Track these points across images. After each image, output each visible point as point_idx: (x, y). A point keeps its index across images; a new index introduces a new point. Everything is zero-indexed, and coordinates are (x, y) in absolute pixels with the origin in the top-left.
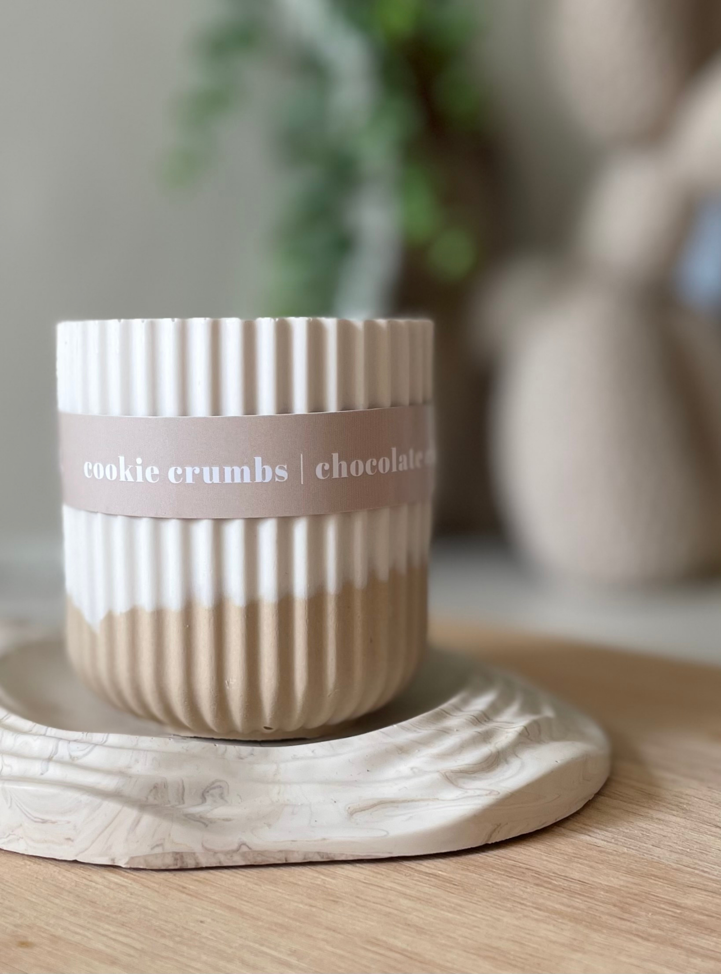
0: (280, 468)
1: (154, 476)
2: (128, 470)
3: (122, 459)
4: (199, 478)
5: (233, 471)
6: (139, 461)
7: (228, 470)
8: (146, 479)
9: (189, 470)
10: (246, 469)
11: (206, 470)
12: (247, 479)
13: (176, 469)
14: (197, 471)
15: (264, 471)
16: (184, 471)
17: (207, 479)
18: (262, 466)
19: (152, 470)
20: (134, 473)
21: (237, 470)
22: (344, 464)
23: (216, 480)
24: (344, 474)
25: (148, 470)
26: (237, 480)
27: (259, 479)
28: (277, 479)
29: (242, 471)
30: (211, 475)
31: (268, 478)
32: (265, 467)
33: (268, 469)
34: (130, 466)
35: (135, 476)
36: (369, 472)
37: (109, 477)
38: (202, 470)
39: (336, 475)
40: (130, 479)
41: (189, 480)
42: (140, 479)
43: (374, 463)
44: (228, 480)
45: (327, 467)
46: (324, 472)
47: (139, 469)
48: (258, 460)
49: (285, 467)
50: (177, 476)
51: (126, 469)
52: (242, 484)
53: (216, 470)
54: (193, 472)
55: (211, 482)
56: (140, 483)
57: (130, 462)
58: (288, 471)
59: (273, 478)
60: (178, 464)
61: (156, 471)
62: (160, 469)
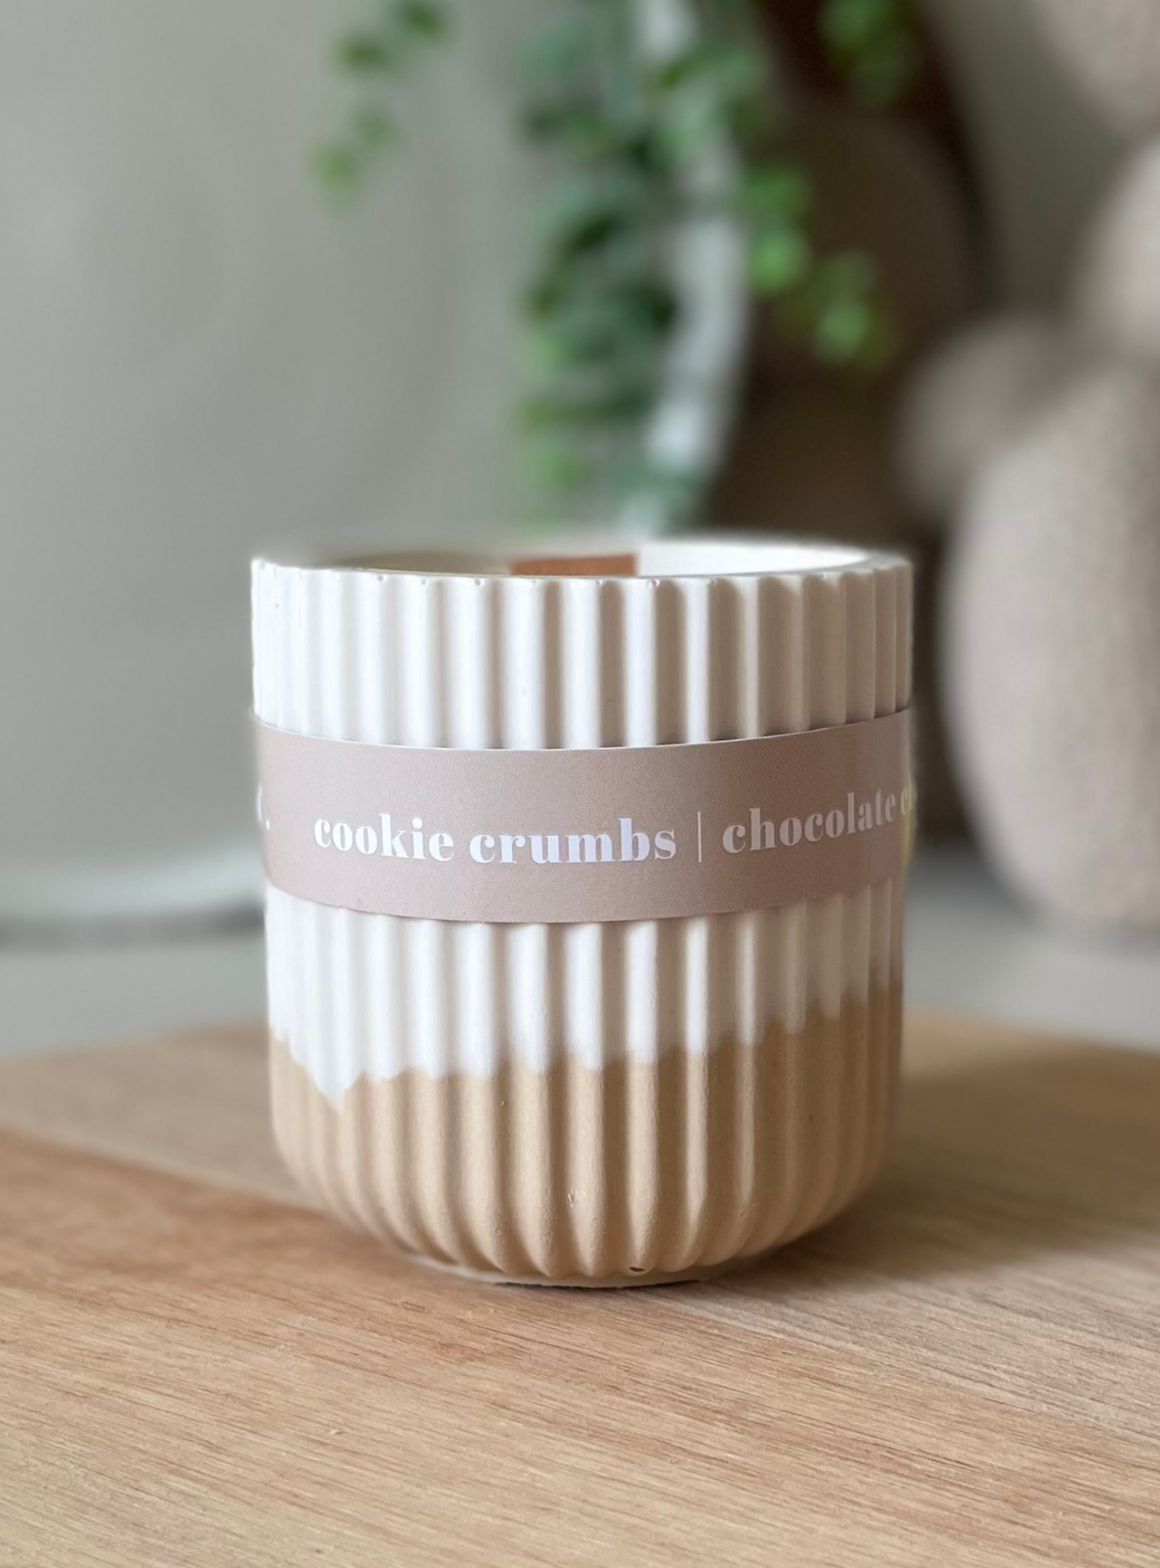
0: (663, 836)
1: (444, 851)
2: (397, 838)
3: (386, 819)
4: (523, 854)
5: (583, 841)
6: (417, 823)
7: (574, 841)
8: (429, 853)
9: (506, 841)
10: (606, 840)
11: (537, 841)
12: (607, 856)
13: (483, 840)
14: (521, 841)
15: (635, 842)
16: (498, 843)
17: (537, 857)
18: (633, 832)
19: (441, 839)
20: (408, 843)
21: (590, 840)
22: (770, 826)
23: (554, 856)
24: (770, 843)
25: (435, 840)
26: (591, 857)
27: (626, 855)
28: (657, 856)
29: (599, 843)
30: (545, 849)
31: (643, 854)
32: (635, 834)
33: (643, 838)
34: (402, 832)
35: (409, 848)
36: (811, 837)
37: (362, 849)
38: (529, 841)
39: (756, 845)
40: (402, 853)
41: (507, 857)
42: (419, 854)
43: (819, 822)
44: (574, 857)
45: (742, 831)
46: (737, 841)
47: (418, 838)
48: (626, 824)
49: (672, 834)
50: (485, 851)
51: (393, 837)
52: (600, 864)
53: (553, 841)
54: (514, 844)
55: (544, 862)
56: (419, 860)
57: (400, 824)
58: (676, 841)
59: (651, 853)
60: (487, 828)
61: (449, 842)
62: (455, 838)
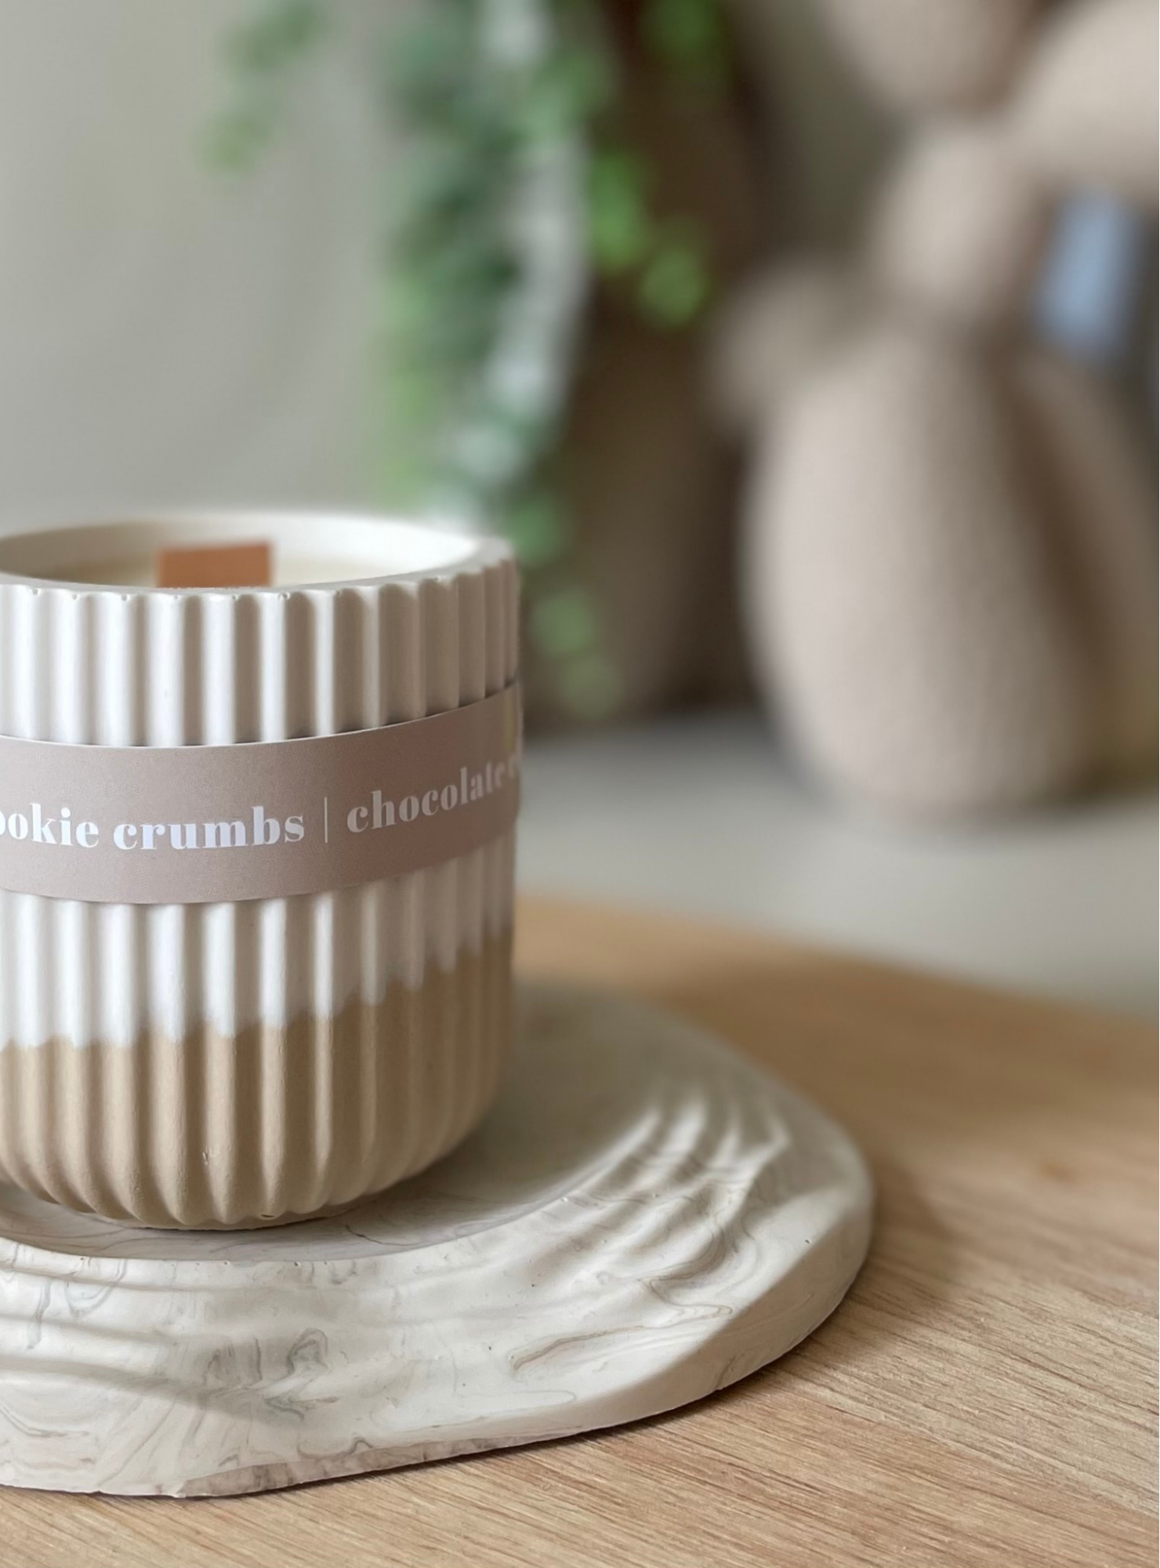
0: (292, 821)
1: (90, 838)
2: (46, 826)
3: (37, 808)
4: (163, 841)
5: (218, 829)
6: (66, 812)
7: (210, 829)
8: (76, 840)
9: (148, 830)
10: (240, 826)
11: (175, 829)
12: (241, 841)
13: (126, 829)
14: (161, 830)
15: (267, 827)
16: (140, 831)
17: (176, 844)
18: (265, 819)
19: (87, 828)
20: (56, 830)
21: (225, 828)
22: (390, 806)
23: (192, 843)
24: (390, 820)
25: (81, 828)
26: (226, 842)
27: (259, 839)
28: (287, 839)
29: (233, 829)
30: (183, 837)
31: (274, 839)
32: (268, 821)
33: (274, 824)
34: (51, 820)
35: (58, 835)
36: (427, 812)
38: (168, 830)
39: (377, 823)
40: (51, 840)
41: (148, 844)
42: (66, 840)
43: (435, 797)
44: (210, 843)
45: (364, 813)
46: (360, 822)
47: (66, 826)
48: (258, 811)
49: (301, 819)
50: (128, 839)
51: (43, 823)
52: (233, 849)
53: (191, 829)
54: (155, 831)
55: (182, 848)
56: (67, 846)
57: (51, 813)
58: (304, 824)
59: (282, 837)
60: (130, 819)
61: (94, 830)
62: (99, 826)
